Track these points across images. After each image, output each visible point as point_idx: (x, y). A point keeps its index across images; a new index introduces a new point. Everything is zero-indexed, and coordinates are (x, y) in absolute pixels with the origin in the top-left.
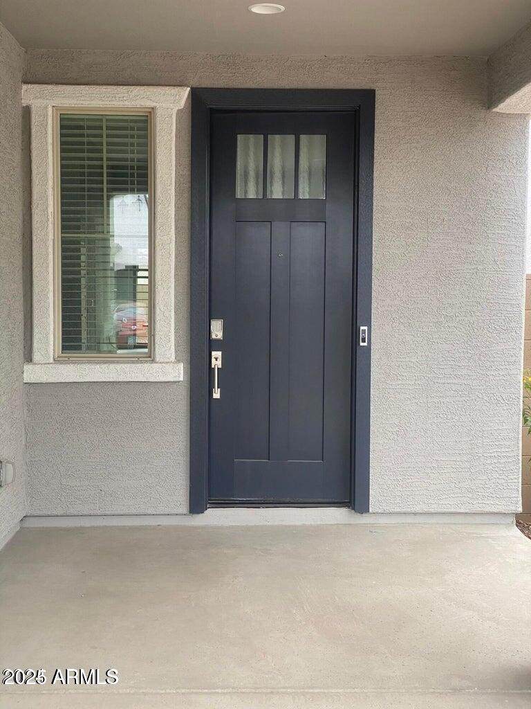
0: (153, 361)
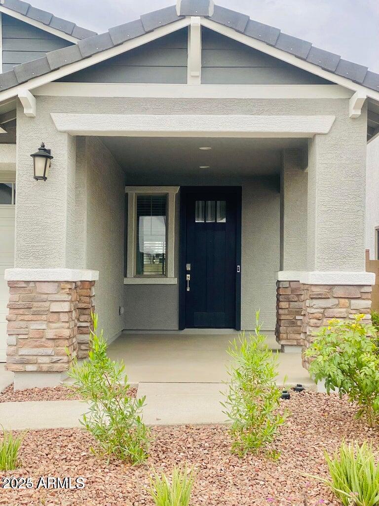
0: (167, 277)
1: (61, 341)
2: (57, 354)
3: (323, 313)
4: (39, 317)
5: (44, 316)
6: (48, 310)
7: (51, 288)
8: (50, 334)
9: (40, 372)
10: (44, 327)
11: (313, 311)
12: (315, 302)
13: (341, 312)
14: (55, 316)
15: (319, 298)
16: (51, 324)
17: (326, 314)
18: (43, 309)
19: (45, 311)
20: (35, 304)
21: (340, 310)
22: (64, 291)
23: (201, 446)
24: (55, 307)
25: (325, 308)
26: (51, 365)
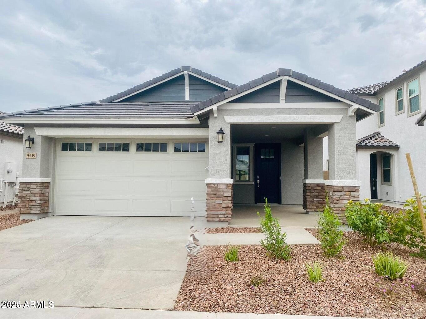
1: (229, 208)
2: (227, 214)
3: (339, 198)
4: (219, 199)
5: (221, 198)
6: (223, 196)
7: (223, 187)
8: (224, 205)
9: (220, 221)
10: (221, 202)
11: (335, 197)
12: (336, 193)
13: (347, 198)
14: (226, 198)
15: (338, 192)
16: (224, 201)
17: (341, 198)
18: (221, 195)
19: (222, 196)
20: (218, 193)
21: (346, 196)
22: (229, 188)
23: (307, 253)
24: (226, 194)
25: (340, 196)
26: (225, 218)
